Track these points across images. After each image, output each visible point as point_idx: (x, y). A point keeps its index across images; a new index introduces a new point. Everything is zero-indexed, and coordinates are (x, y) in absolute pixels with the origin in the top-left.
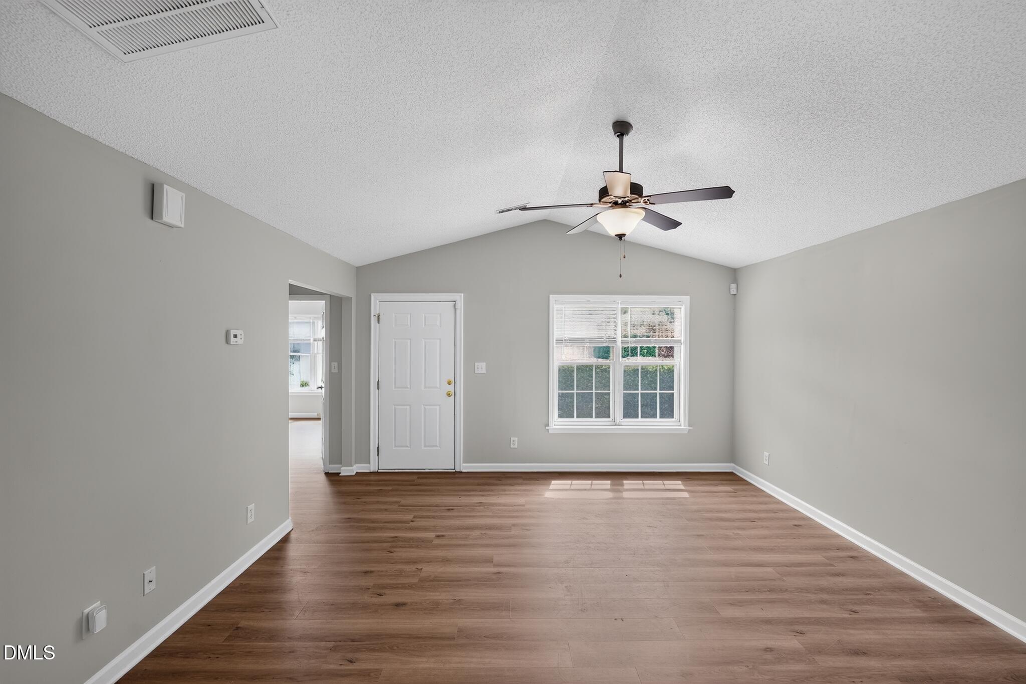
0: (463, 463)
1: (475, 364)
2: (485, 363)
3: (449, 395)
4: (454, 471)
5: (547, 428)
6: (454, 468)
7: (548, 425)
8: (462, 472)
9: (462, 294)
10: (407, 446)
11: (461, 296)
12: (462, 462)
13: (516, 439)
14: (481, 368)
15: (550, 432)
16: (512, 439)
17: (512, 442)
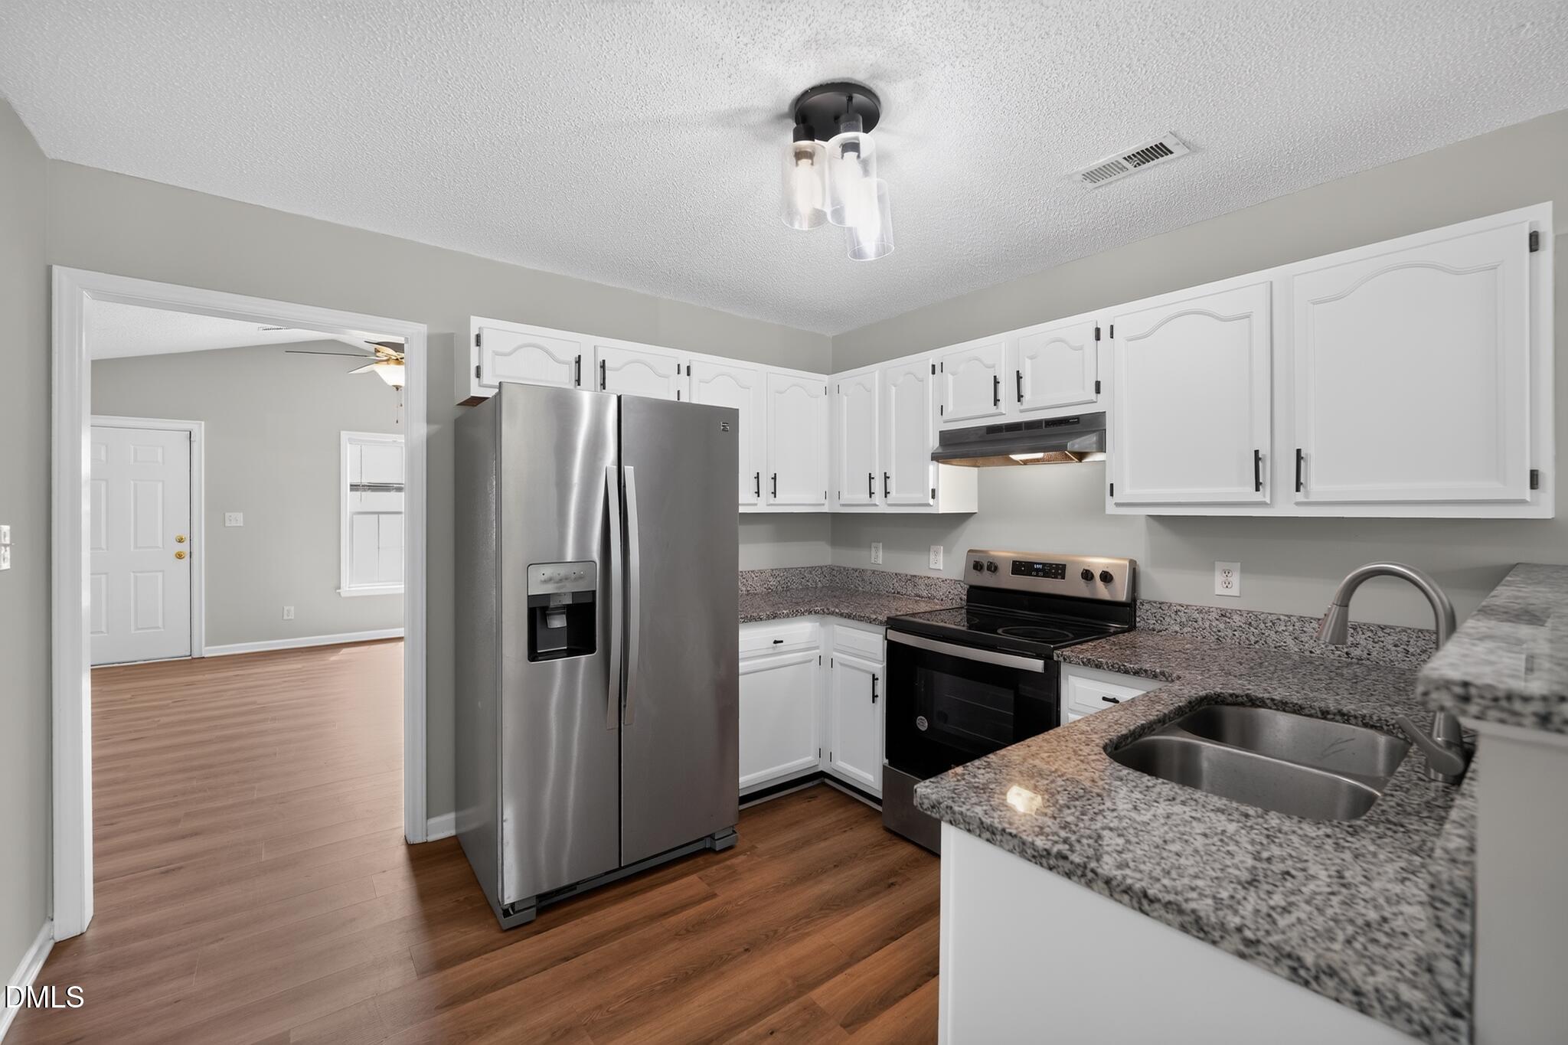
0: (206, 645)
1: (224, 514)
2: (242, 514)
3: (180, 556)
4: (190, 658)
5: (338, 591)
6: (189, 654)
7: (340, 588)
8: (204, 658)
9: (203, 423)
10: (102, 632)
11: (201, 424)
12: (203, 643)
13: (293, 608)
14: (236, 519)
15: (343, 595)
16: (286, 608)
17: (285, 612)
